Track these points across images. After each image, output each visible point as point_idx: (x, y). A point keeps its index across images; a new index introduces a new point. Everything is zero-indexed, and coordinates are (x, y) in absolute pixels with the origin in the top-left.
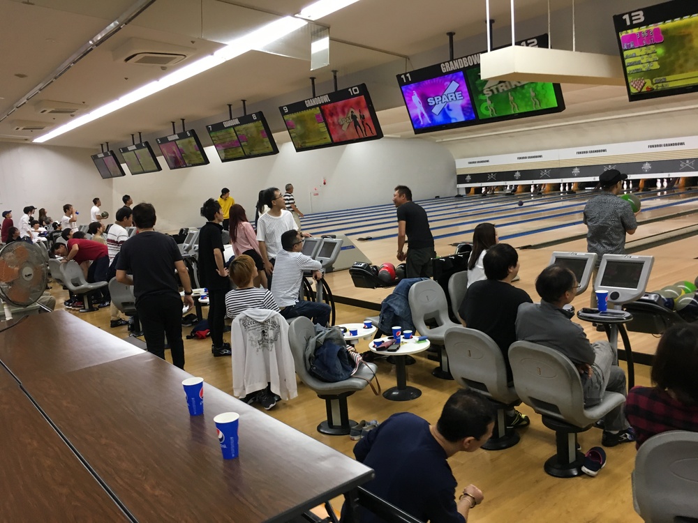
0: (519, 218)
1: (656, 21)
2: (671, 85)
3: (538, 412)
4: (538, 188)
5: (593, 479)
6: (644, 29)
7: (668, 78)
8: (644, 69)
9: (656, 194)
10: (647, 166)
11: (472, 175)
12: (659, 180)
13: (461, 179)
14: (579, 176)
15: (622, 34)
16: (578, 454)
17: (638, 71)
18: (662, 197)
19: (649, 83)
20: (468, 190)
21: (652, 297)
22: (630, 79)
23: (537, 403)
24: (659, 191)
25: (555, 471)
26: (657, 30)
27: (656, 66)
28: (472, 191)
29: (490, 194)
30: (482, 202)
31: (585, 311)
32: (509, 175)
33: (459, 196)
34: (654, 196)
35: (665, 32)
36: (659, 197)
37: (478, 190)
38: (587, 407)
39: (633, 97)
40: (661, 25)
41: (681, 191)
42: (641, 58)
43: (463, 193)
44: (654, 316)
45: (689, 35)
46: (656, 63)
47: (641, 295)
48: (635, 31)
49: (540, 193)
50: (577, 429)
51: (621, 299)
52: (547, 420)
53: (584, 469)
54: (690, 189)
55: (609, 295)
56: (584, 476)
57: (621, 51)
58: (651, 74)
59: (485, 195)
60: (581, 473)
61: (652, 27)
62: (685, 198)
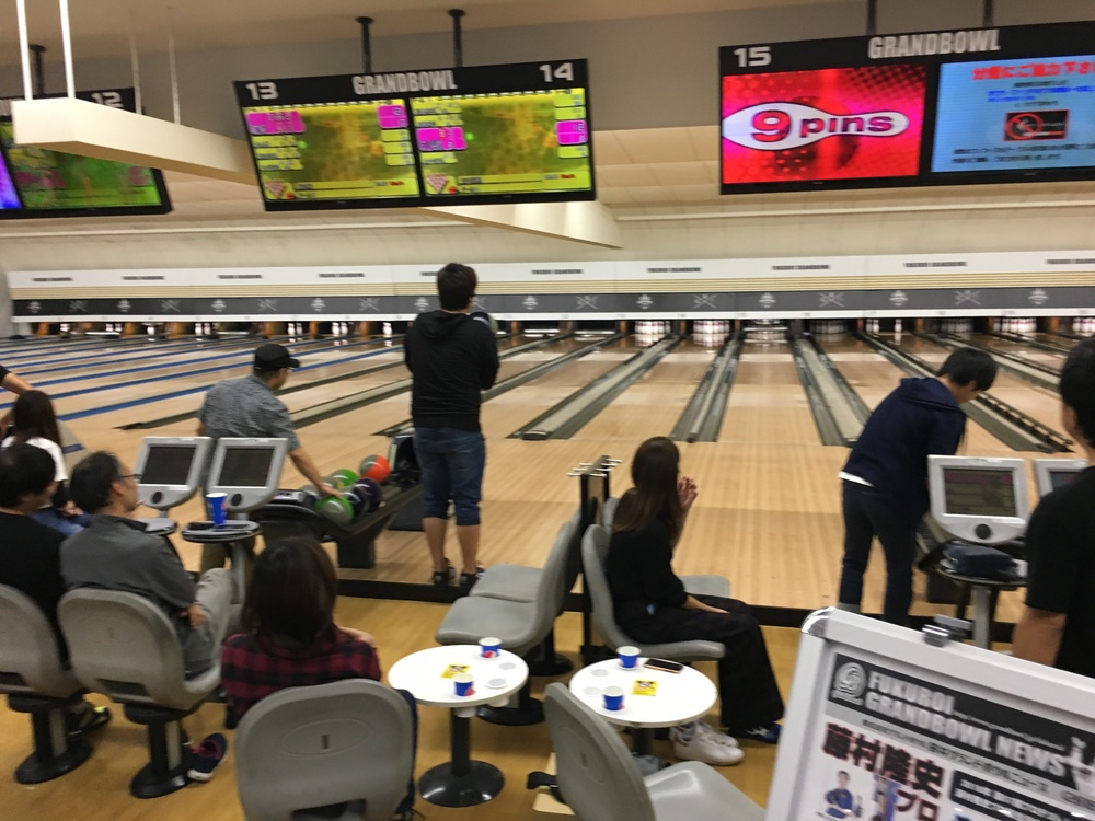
0: (131, 377)
1: (292, 102)
2: (320, 195)
3: (116, 701)
4: (160, 328)
5: (207, 786)
6: (276, 109)
7: (316, 185)
8: (282, 168)
9: (332, 344)
10: (318, 304)
11: (41, 302)
12: (335, 324)
13: (21, 307)
14: (224, 312)
15: (249, 111)
16: (185, 751)
17: (274, 169)
18: (342, 348)
19: (290, 189)
20: (35, 327)
21: (295, 496)
22: (265, 178)
23: (112, 686)
24: (337, 339)
25: (147, 790)
26: (294, 113)
27: (297, 165)
28: (44, 329)
29: (77, 336)
30: (63, 349)
31: (194, 526)
32: (109, 305)
33: (18, 339)
34: (330, 347)
35: (307, 119)
36: (336, 348)
37: (54, 328)
38: (189, 677)
39: (271, 206)
40: (299, 109)
41: (364, 340)
42: (277, 150)
43: (25, 332)
44: (300, 523)
45: (340, 129)
46: (296, 160)
47: (273, 494)
48: (266, 110)
49: (164, 337)
50: (178, 714)
51: (247, 503)
52: (133, 711)
53: (194, 774)
54: (374, 338)
55: (228, 499)
56: (193, 784)
57: (249, 136)
58: (291, 175)
59: (67, 337)
60: (189, 781)
61: (288, 109)
62: (369, 349)
